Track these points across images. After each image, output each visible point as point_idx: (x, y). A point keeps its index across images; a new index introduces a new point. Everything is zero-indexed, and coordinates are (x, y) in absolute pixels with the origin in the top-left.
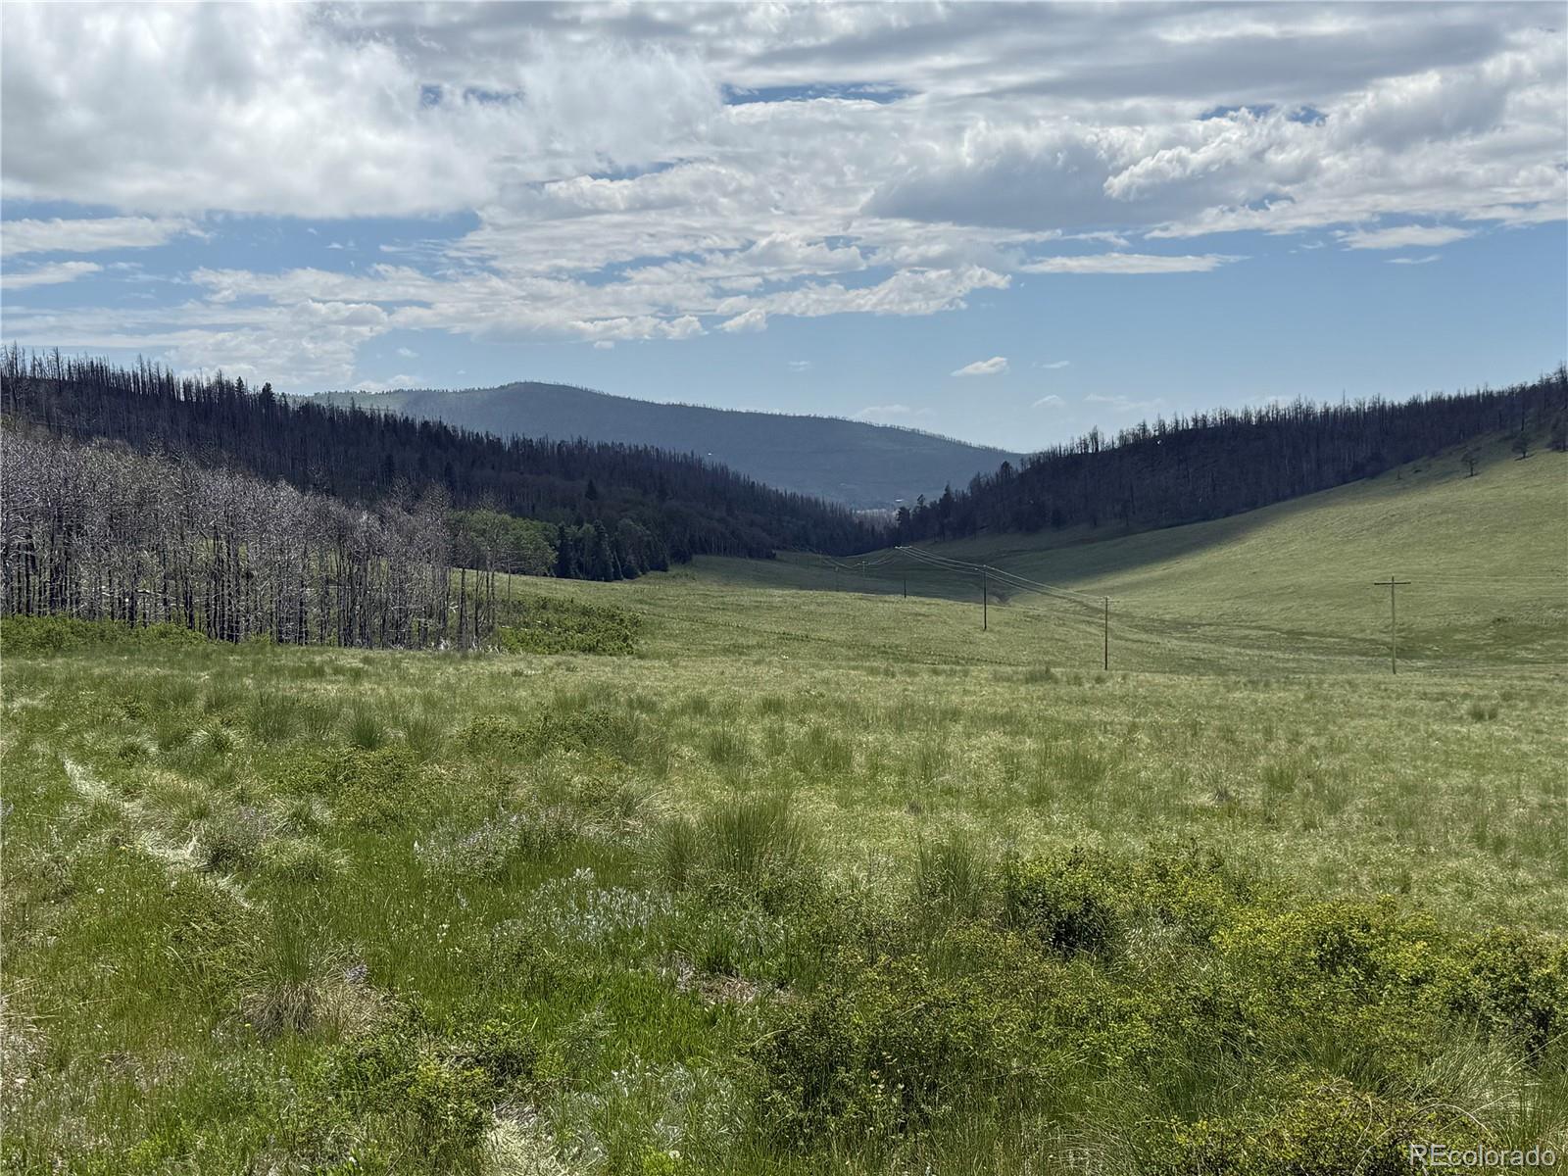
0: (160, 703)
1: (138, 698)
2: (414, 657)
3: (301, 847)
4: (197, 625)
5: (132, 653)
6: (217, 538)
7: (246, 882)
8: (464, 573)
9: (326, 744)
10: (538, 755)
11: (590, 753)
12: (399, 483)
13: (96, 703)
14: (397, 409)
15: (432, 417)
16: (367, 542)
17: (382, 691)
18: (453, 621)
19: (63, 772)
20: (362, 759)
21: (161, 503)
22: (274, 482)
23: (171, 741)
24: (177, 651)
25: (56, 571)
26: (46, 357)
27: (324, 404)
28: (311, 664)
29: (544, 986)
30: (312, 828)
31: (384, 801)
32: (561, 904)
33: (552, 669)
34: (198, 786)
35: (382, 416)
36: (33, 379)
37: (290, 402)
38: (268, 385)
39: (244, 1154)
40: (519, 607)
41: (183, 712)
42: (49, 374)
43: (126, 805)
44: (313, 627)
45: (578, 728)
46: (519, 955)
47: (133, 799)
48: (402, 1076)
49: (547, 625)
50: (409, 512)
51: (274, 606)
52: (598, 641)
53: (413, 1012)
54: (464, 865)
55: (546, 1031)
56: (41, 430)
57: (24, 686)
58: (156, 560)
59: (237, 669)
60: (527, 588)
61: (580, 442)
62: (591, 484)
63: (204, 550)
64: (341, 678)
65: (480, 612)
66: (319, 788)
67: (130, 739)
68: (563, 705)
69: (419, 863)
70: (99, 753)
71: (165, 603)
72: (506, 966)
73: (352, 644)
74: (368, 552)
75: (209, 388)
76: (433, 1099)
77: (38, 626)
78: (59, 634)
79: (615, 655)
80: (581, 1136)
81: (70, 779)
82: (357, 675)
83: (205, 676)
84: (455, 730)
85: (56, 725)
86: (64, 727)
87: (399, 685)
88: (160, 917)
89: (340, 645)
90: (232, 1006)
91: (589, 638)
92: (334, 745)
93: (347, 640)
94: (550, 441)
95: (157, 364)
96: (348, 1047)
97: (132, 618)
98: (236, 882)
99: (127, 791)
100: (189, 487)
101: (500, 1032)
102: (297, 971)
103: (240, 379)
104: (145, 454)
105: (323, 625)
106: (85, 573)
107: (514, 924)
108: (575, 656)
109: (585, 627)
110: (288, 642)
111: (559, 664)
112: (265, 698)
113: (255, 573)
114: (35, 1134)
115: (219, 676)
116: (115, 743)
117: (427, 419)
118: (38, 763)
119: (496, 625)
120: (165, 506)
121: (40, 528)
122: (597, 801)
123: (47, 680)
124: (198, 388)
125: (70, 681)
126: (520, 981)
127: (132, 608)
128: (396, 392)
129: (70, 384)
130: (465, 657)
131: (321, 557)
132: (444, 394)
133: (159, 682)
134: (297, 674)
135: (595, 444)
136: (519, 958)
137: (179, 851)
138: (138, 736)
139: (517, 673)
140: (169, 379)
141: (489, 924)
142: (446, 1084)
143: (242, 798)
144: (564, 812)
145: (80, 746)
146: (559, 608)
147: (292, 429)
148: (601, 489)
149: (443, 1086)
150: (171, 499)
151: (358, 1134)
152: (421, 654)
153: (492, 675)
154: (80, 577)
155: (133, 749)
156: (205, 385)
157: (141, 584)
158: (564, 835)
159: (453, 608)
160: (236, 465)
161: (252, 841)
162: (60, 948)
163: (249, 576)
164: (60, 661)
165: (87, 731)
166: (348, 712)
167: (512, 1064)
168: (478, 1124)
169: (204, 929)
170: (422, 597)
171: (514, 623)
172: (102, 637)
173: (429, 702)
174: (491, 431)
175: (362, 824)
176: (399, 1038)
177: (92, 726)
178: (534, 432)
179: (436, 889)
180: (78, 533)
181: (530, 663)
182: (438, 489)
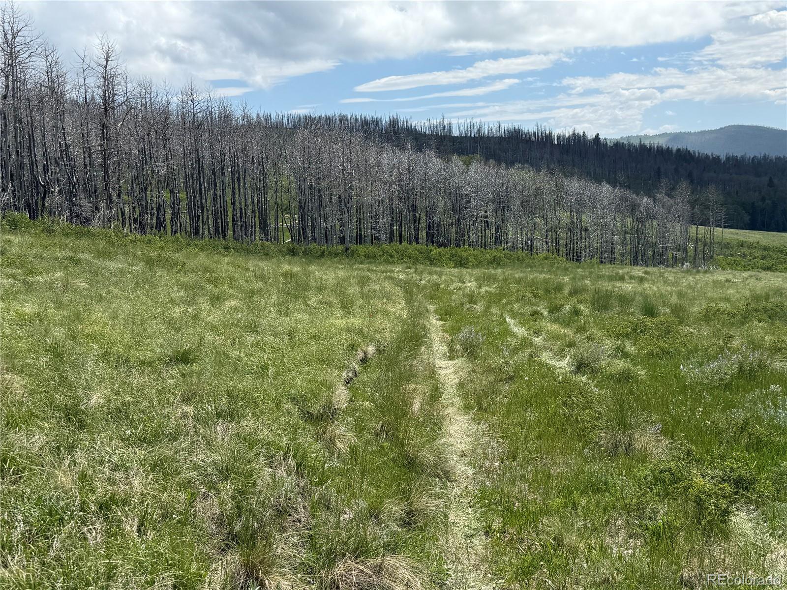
0: (547, 291)
1: (537, 289)
2: (671, 271)
3: (621, 364)
4: (561, 254)
5: (531, 267)
6: (571, 211)
7: (594, 379)
8: (697, 228)
9: (629, 314)
10: (743, 324)
11: (773, 324)
12: (664, 181)
13: (518, 291)
14: (663, 143)
15: (682, 146)
16: (646, 212)
17: (655, 288)
18: (691, 253)
19: (506, 322)
20: (649, 322)
21: (546, 195)
22: (600, 182)
23: (554, 309)
24: (552, 266)
25: (497, 228)
26: (494, 126)
27: (626, 142)
28: (617, 274)
29: (757, 445)
30: (625, 355)
31: (662, 344)
32: (763, 403)
33: (747, 279)
34: (569, 332)
35: (656, 147)
36: (488, 137)
37: (608, 142)
38: (598, 134)
39: (605, 511)
40: (727, 246)
41: (559, 296)
42: (496, 134)
43: (536, 339)
44: (617, 255)
45: (765, 310)
46: (742, 428)
47: (538, 337)
48: (686, 483)
49: (744, 256)
50: (668, 196)
51: (598, 245)
52: (773, 265)
53: (689, 451)
54: (708, 379)
55: (760, 469)
56: (492, 162)
57: (486, 282)
58: (543, 222)
59: (581, 276)
60: (732, 236)
61: (765, 156)
62: (771, 180)
63: (565, 217)
64: (633, 281)
65: (706, 248)
66: (627, 335)
67: (535, 308)
68: (756, 298)
69: (682, 376)
70: (521, 314)
71: (547, 243)
72: (735, 433)
73: (637, 264)
74: (647, 217)
75: (569, 137)
76: (703, 497)
77: (490, 254)
78: (499, 257)
79: (783, 272)
80: (783, 525)
81: (509, 325)
82: (641, 280)
83: (566, 279)
84: (696, 309)
85: (500, 300)
86: (504, 301)
87: (664, 285)
88: (555, 394)
89: (631, 264)
90: (593, 439)
91: (767, 263)
92: (633, 314)
93: (635, 262)
94: (748, 156)
95: (545, 127)
96: (655, 465)
97: (531, 250)
98: (589, 379)
99: (535, 333)
100: (559, 188)
101: (735, 466)
102: (624, 425)
103: (584, 133)
104: (538, 171)
105: (622, 255)
106: (511, 229)
107: (737, 411)
108: (760, 272)
109: (765, 257)
110: (605, 263)
111: (751, 276)
112: (597, 290)
113: (590, 229)
114: (505, 490)
115: (573, 279)
116: (528, 309)
117: (679, 147)
118: (494, 318)
119: (715, 255)
120: (548, 197)
121: (491, 207)
122: (780, 350)
123: (495, 279)
124: (564, 138)
125: (505, 280)
126: (744, 441)
127: (531, 246)
128: (663, 134)
129: (505, 138)
130: (698, 272)
131: (622, 220)
132: (689, 134)
133: (546, 281)
134: (611, 278)
135: (774, 158)
136: (742, 430)
137: (561, 362)
138: (538, 306)
139: (727, 281)
140: (550, 134)
141: (724, 410)
142: (709, 490)
143: (590, 338)
144: (762, 354)
145: (512, 310)
146: (751, 246)
147: (609, 156)
148: (776, 181)
149: (708, 490)
150: (550, 193)
151: (663, 509)
152: (674, 270)
153: (714, 281)
154: (508, 231)
155: (536, 312)
156: (567, 136)
157: (536, 234)
158: (762, 366)
159: (691, 246)
160: (581, 175)
161: (596, 360)
162: (510, 404)
163: (586, 230)
164: (500, 270)
165: (515, 304)
166: (638, 298)
167: (743, 484)
168: (726, 513)
169: (578, 400)
170: (674, 241)
171: (724, 254)
172: (518, 259)
173: (680, 295)
174: (714, 153)
175: (651, 355)
176: (682, 464)
177: (517, 301)
178: (738, 152)
179: (693, 390)
180: (508, 210)
181: (735, 275)
182: (684, 185)
